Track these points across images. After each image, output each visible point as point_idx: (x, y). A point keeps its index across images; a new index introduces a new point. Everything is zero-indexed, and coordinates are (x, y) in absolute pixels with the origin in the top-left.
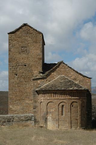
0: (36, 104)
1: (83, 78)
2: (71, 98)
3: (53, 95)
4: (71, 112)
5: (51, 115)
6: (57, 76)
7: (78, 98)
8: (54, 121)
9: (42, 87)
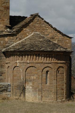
0: (3, 70)
1: (62, 37)
2: (57, 61)
3: (35, 57)
4: (57, 80)
5: (31, 84)
6: (30, 33)
7: (65, 62)
8: (36, 91)
9: (10, 47)
